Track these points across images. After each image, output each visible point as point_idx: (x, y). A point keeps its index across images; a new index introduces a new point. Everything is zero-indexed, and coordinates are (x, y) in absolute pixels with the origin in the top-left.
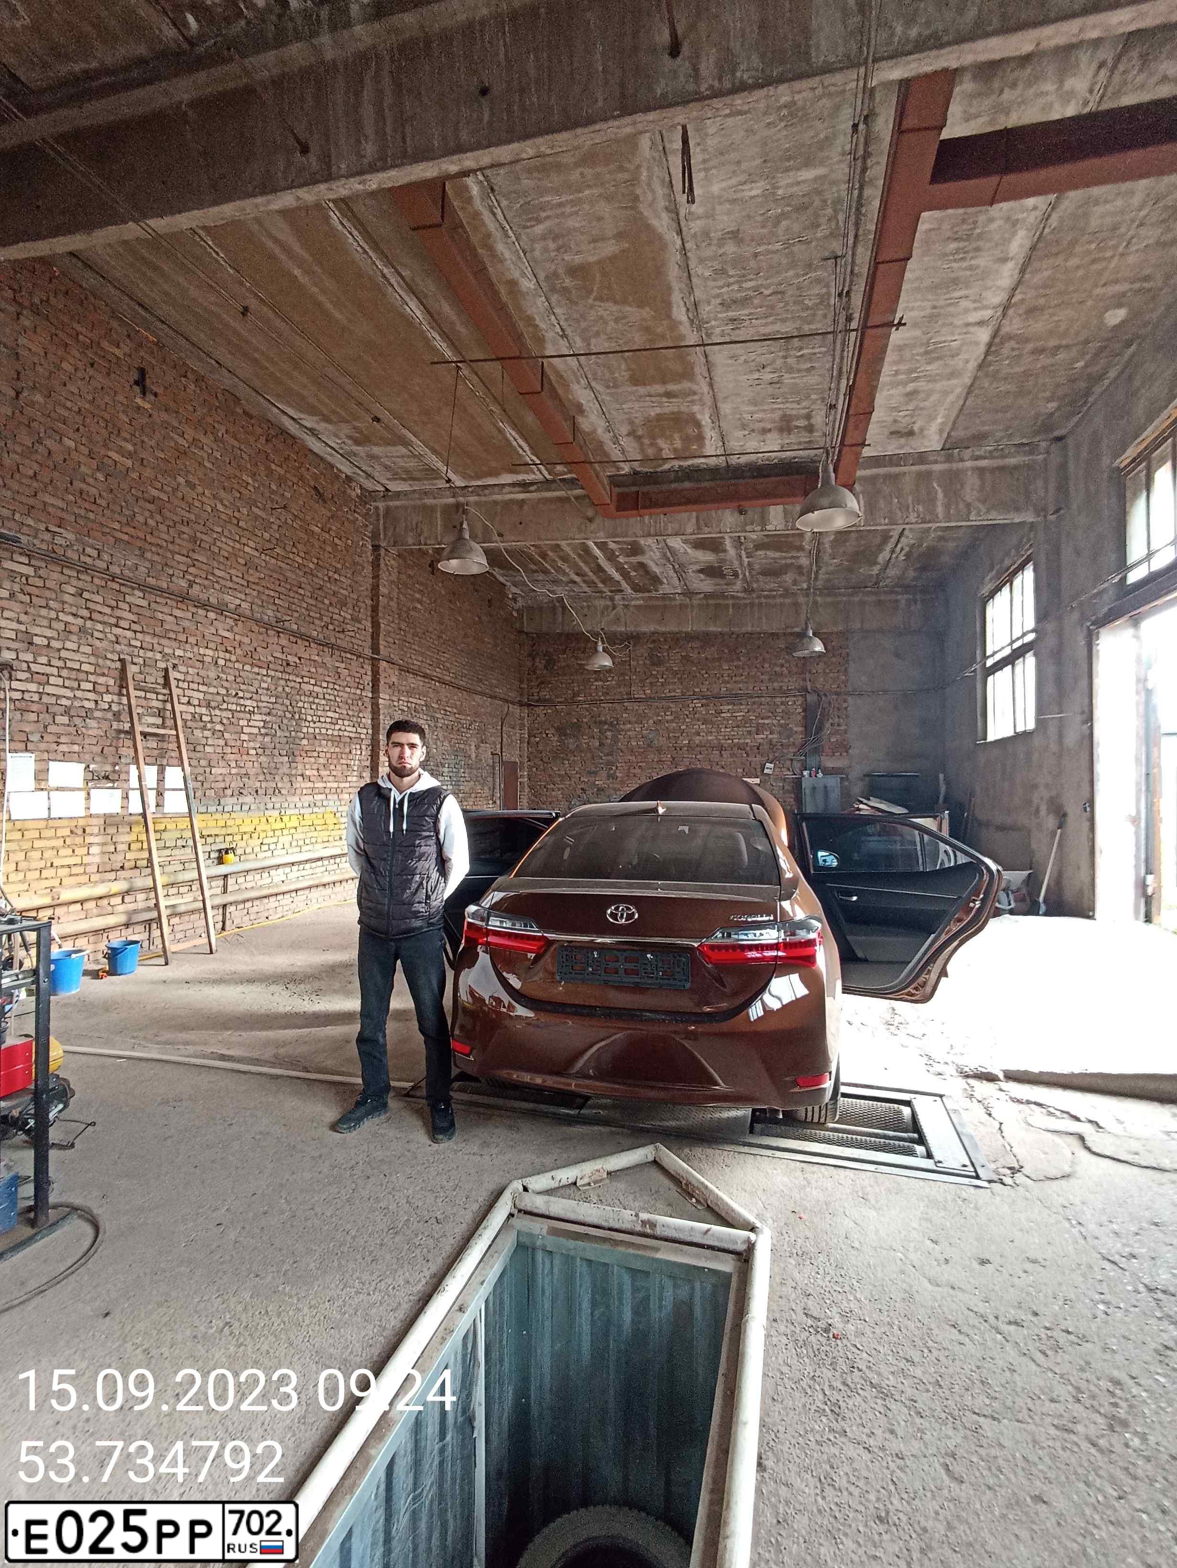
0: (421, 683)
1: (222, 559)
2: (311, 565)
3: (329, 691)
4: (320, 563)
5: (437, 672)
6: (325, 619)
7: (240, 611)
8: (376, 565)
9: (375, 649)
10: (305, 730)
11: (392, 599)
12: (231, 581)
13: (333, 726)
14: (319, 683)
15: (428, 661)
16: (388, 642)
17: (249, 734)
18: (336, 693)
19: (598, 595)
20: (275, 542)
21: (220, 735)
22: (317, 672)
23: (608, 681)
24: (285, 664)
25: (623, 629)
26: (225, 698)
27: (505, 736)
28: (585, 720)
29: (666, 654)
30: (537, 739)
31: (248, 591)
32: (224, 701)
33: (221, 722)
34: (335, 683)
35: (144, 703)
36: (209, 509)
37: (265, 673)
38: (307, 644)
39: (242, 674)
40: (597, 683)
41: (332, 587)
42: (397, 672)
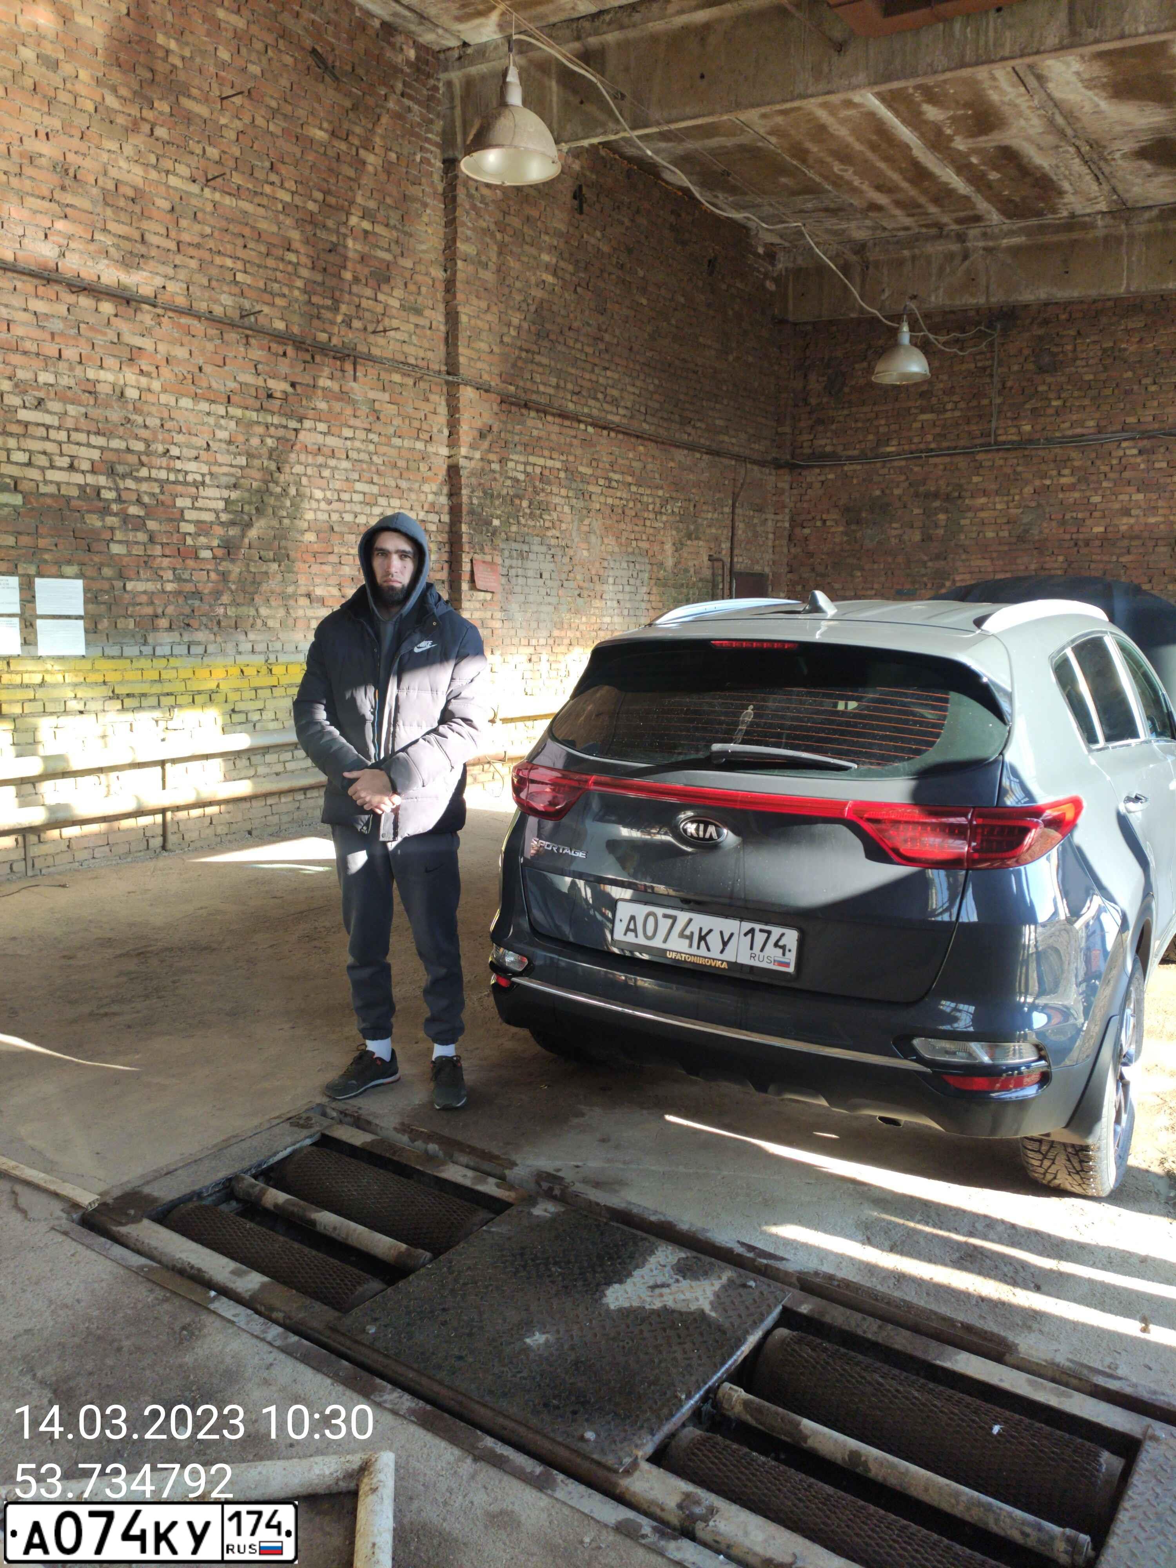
0: (556, 429)
1: (122, 203)
2: (311, 206)
3: (357, 444)
4: (332, 200)
5: (592, 408)
6: (344, 308)
7: (164, 298)
8: (449, 198)
9: (452, 363)
10: (309, 516)
11: (486, 266)
12: (143, 240)
13: (367, 509)
14: (334, 430)
15: (570, 386)
16: (478, 351)
17: (198, 523)
18: (372, 448)
19: (933, 231)
20: (232, 164)
21: (139, 524)
22: (330, 408)
23: (946, 411)
24: (262, 394)
25: (982, 300)
26: (144, 458)
27: (740, 526)
28: (897, 492)
29: (1069, 347)
30: (807, 531)
31: (179, 258)
32: (143, 464)
33: (139, 501)
34: (368, 431)
36: (90, 107)
37: (222, 412)
38: (308, 357)
39: (175, 414)
40: (924, 417)
41: (359, 247)
42: (496, 408)
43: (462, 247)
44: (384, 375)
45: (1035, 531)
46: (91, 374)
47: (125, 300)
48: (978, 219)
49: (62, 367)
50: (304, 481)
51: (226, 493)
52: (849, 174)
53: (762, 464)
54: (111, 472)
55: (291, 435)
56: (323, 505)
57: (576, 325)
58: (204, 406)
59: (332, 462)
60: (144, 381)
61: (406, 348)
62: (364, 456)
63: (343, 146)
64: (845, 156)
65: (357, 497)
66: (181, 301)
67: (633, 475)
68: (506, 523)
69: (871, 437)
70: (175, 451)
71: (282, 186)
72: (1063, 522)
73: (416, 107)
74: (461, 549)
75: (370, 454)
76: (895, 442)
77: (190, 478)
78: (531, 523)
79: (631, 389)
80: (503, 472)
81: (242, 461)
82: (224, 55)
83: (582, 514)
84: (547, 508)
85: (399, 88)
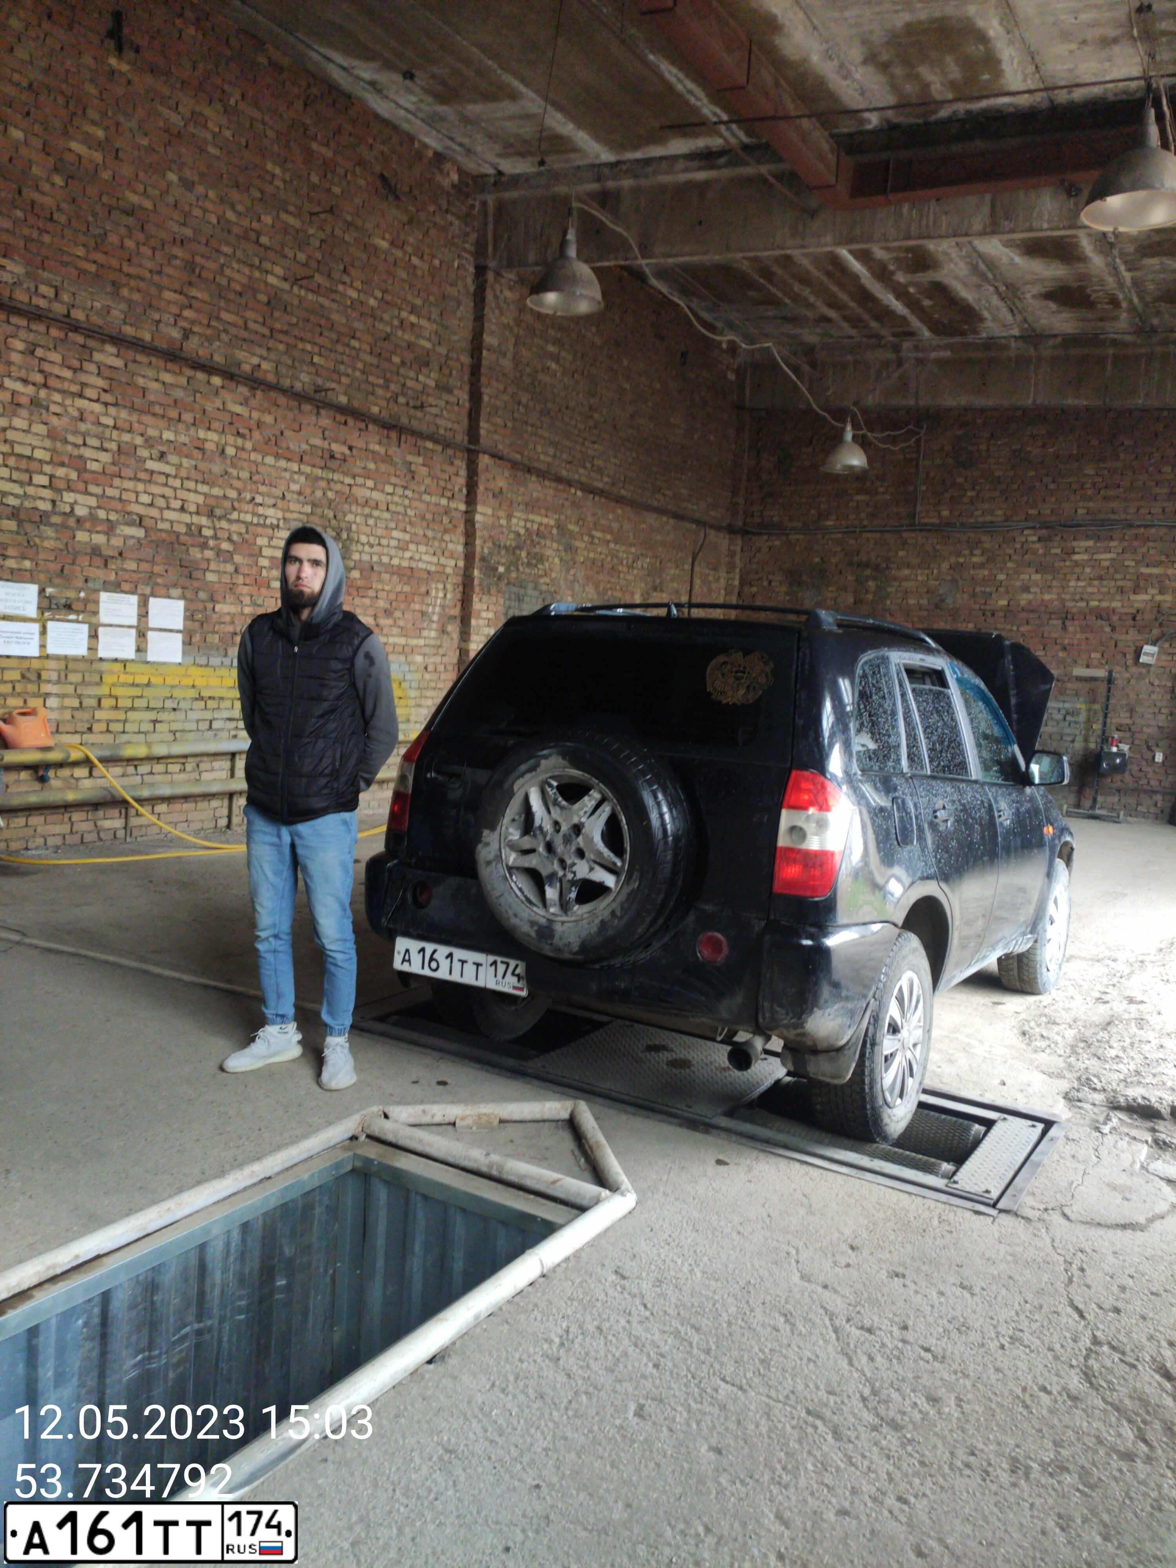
0: (552, 492)
1: (232, 296)
2: (372, 302)
3: (396, 499)
4: (388, 298)
5: (581, 474)
6: (393, 387)
7: (259, 375)
8: (479, 298)
9: (473, 433)
10: (356, 556)
11: (504, 355)
12: (246, 328)
13: (400, 553)
14: (379, 486)
15: (565, 456)
16: (494, 425)
17: (271, 558)
18: (407, 502)
19: (873, 341)
20: (315, 266)
21: (227, 557)
22: (377, 469)
23: (877, 493)
24: (327, 455)
25: (912, 402)
26: (236, 504)
27: (697, 582)
28: (834, 560)
29: (983, 447)
30: (754, 589)
31: (271, 344)
32: (234, 509)
33: (229, 539)
34: (405, 488)
35: (119, 506)
36: (214, 220)
37: (296, 468)
38: (363, 425)
39: (260, 469)
40: (859, 498)
41: (406, 337)
42: (507, 474)
43: (489, 339)
44: (420, 442)
45: (949, 600)
46: (202, 434)
47: (230, 375)
48: (911, 334)
49: (181, 426)
50: (354, 527)
52: (806, 292)
53: (718, 529)
54: (211, 514)
55: (346, 489)
56: (367, 548)
57: (572, 404)
58: (283, 463)
59: (376, 513)
60: (240, 441)
62: (400, 509)
63: (399, 254)
64: (805, 279)
66: (271, 378)
67: (611, 533)
68: (508, 570)
69: (813, 512)
70: (259, 499)
71: (351, 286)
72: (974, 595)
73: (457, 223)
74: (472, 590)
75: (405, 507)
76: (834, 517)
77: (268, 522)
78: (527, 570)
79: (613, 460)
80: (509, 526)
81: (308, 509)
82: (315, 179)
83: (569, 565)
84: (541, 559)
85: (444, 206)
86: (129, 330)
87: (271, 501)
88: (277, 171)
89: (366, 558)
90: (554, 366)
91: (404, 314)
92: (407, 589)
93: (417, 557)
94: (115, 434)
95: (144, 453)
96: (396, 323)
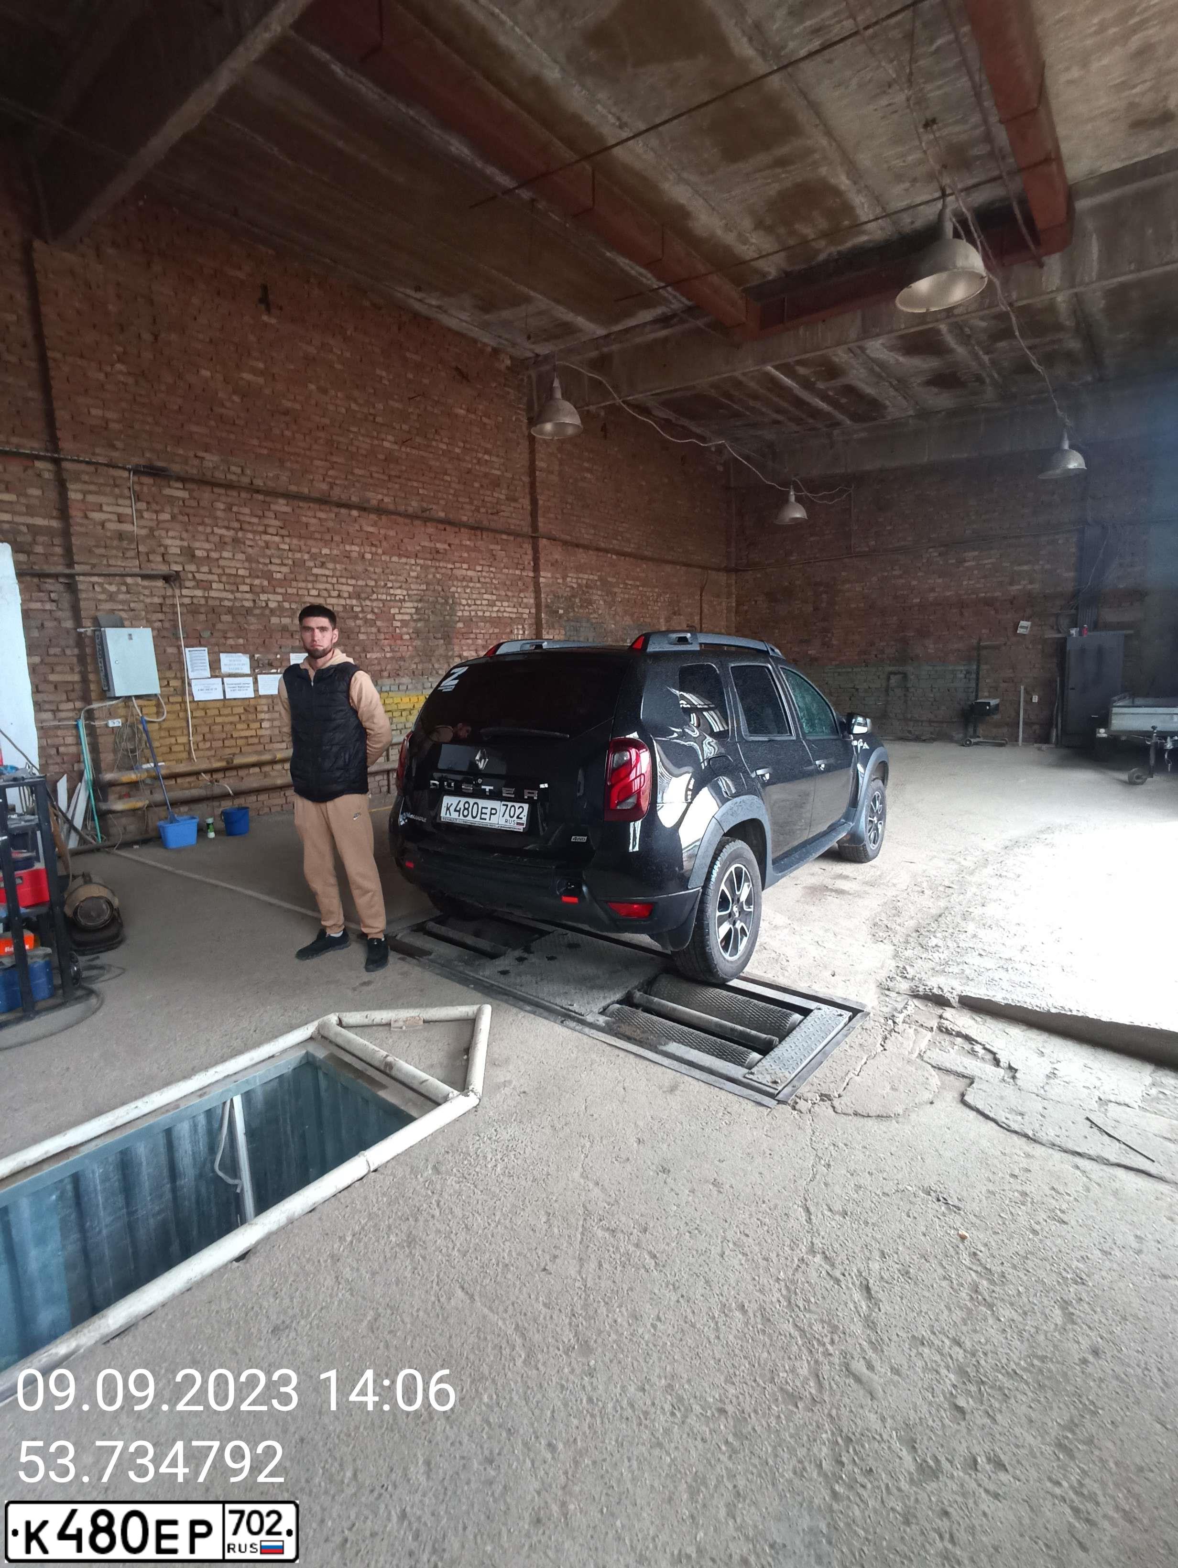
0: (595, 558)
1: (360, 458)
2: (457, 450)
3: (484, 574)
4: (468, 446)
5: (614, 544)
6: (475, 502)
7: (382, 506)
9: (534, 525)
11: (552, 473)
12: (371, 477)
13: (490, 609)
16: (548, 518)
17: (401, 621)
18: (492, 575)
20: (415, 432)
21: (372, 623)
23: (825, 535)
24: (434, 551)
25: (843, 471)
27: (705, 606)
29: (895, 495)
30: (746, 608)
31: (390, 485)
32: (373, 592)
34: (490, 566)
35: (297, 599)
36: (343, 411)
37: (413, 562)
38: (457, 530)
39: (390, 565)
40: (812, 539)
41: (482, 469)
42: (560, 549)
43: (540, 464)
44: (497, 536)
46: (348, 548)
47: (363, 508)
48: (838, 424)
49: (333, 545)
50: (456, 595)
51: (416, 605)
52: (758, 405)
53: (718, 570)
54: (359, 597)
55: (449, 572)
56: (467, 608)
58: (404, 560)
59: (471, 585)
60: (374, 549)
61: (510, 521)
62: (488, 580)
63: (473, 416)
64: (755, 397)
65: (485, 602)
66: (391, 507)
67: (640, 580)
68: (566, 611)
69: (781, 552)
70: (389, 584)
71: (441, 442)
72: (895, 597)
73: (512, 392)
74: (542, 628)
75: (491, 579)
76: (795, 554)
77: (397, 598)
78: (582, 611)
79: (637, 532)
80: (565, 583)
81: (424, 587)
82: (410, 376)
83: (610, 605)
84: (590, 602)
85: (503, 381)
86: (293, 488)
87: (398, 585)
88: (384, 374)
89: (466, 614)
90: (589, 475)
91: (480, 455)
92: (496, 631)
93: (502, 609)
94: (290, 554)
95: (310, 564)
96: (475, 461)
